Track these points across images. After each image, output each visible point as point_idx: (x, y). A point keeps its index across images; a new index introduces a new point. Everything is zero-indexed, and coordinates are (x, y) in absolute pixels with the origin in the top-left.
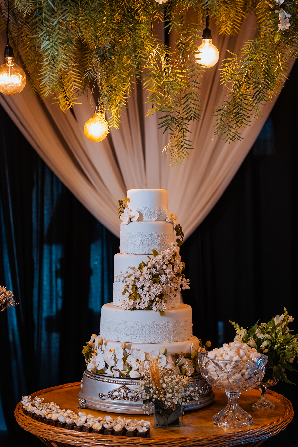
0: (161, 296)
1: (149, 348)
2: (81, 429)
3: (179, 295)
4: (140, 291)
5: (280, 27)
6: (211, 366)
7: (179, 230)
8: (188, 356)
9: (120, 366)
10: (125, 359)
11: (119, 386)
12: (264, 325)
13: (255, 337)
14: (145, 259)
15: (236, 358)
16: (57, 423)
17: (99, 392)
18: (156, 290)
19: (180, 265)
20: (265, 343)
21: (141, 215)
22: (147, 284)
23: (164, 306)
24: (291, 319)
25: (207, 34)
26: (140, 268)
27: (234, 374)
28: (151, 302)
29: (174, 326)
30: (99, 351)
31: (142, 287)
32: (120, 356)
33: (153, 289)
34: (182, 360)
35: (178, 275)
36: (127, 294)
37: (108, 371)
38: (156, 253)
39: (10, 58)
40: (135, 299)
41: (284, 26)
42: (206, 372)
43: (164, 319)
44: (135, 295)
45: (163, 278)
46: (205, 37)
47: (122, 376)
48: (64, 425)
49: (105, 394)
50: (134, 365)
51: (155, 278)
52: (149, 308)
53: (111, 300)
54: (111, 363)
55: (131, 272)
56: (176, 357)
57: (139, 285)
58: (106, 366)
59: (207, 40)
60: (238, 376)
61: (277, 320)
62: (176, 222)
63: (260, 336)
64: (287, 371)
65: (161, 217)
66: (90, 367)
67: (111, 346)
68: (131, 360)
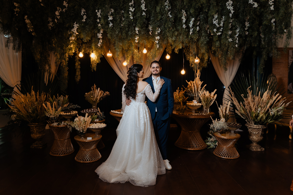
25: (145, 48)
39: (109, 51)
41: (158, 47)
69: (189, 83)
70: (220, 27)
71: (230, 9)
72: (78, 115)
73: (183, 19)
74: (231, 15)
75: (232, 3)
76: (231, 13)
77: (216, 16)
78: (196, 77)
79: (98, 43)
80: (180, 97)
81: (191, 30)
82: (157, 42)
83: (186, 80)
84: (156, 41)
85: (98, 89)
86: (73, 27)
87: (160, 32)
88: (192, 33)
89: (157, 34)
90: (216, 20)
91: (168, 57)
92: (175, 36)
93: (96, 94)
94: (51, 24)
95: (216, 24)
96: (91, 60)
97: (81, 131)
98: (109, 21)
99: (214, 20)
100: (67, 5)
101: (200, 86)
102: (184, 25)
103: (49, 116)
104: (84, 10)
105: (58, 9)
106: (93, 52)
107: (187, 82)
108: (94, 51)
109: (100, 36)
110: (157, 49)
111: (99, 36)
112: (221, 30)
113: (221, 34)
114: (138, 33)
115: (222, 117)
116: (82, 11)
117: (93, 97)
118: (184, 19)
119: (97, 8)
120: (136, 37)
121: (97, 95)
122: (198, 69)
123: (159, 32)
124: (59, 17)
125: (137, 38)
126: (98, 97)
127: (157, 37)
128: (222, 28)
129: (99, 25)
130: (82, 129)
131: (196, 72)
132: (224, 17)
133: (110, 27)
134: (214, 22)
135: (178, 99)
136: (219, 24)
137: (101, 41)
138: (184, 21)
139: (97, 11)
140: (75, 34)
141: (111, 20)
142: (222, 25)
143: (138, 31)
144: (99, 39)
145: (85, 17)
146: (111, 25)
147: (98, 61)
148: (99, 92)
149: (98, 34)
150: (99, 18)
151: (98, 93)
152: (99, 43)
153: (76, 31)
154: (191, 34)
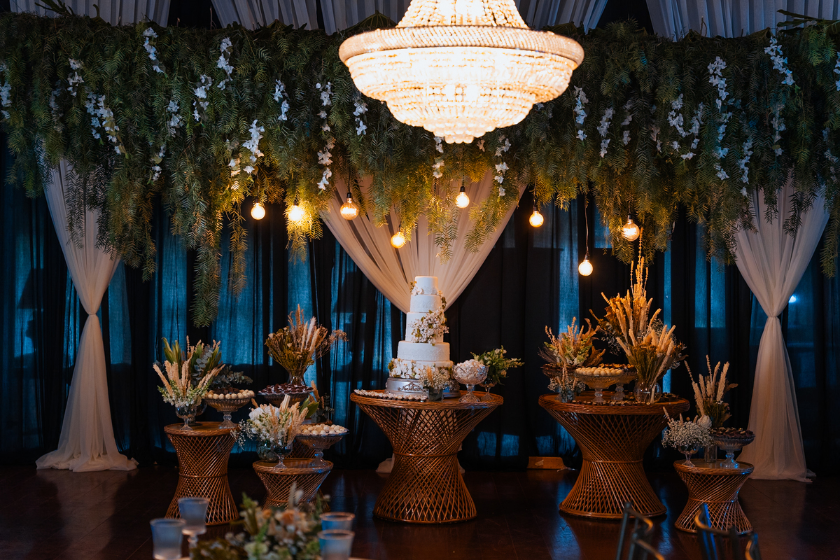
0: (433, 335)
1: (426, 364)
2: (391, 399)
3: (442, 336)
4: (422, 332)
5: (500, 194)
6: (459, 370)
7: (443, 300)
8: (447, 369)
9: (410, 372)
10: (412, 369)
11: (408, 383)
12: (489, 353)
13: (483, 359)
14: (425, 315)
15: (472, 366)
16: (378, 397)
17: (397, 387)
18: (430, 332)
19: (443, 319)
20: (489, 362)
21: (423, 290)
22: (426, 329)
23: (434, 341)
24: (505, 351)
25: (463, 189)
26: (422, 320)
27: (470, 374)
28: (428, 338)
29: (440, 352)
30: (398, 365)
31: (423, 330)
32: (410, 367)
33: (429, 331)
34: (444, 370)
35: (442, 324)
36: (414, 334)
37: (403, 376)
38: (431, 312)
39: (350, 199)
40: (419, 336)
41: (502, 193)
42: (456, 374)
43: (434, 348)
44: (419, 335)
45: (434, 326)
46: (461, 191)
47: (411, 378)
48: (382, 398)
49: (401, 387)
50: (417, 372)
51: (430, 326)
52: (426, 342)
53: (404, 339)
54: (405, 371)
55: (417, 322)
56: (440, 368)
57: (421, 329)
58: (402, 374)
59: (463, 193)
60: (472, 375)
61: (497, 351)
62: (442, 296)
63: (486, 358)
64: (500, 378)
65: (434, 292)
66: (393, 374)
67: (404, 362)
68: (416, 369)
69: (610, 302)
70: (692, 137)
71: (717, 85)
72: (255, 403)
73: (577, 115)
74: (720, 104)
75: (723, 68)
76: (720, 98)
77: (677, 104)
78: (635, 282)
79: (319, 178)
80: (578, 350)
81: (605, 144)
82: (500, 179)
83: (602, 293)
84: (496, 178)
85: (309, 323)
86: (248, 136)
87: (508, 148)
88: (606, 152)
89: (498, 154)
90: (677, 115)
91: (536, 220)
92: (556, 162)
93: (303, 337)
94: (175, 122)
95: (679, 128)
96: (290, 228)
97: (280, 443)
98: (358, 117)
99: (672, 116)
100: (230, 70)
101: (643, 313)
102: (580, 132)
103: (172, 404)
104: (282, 86)
105: (203, 81)
106: (297, 205)
107: (605, 298)
108: (302, 202)
109: (326, 159)
110: (498, 201)
111: (323, 159)
112: (694, 146)
113: (694, 156)
114: (441, 151)
115: (702, 411)
116: (277, 90)
117: (293, 345)
118: (582, 112)
119: (320, 76)
120: (435, 163)
121: (306, 339)
122: (642, 255)
123: (505, 149)
124: (207, 104)
125: (438, 166)
126: (309, 346)
127: (500, 165)
128: (696, 140)
129: (327, 128)
130: (283, 438)
131: (635, 267)
132: (701, 107)
133: (359, 133)
134: (673, 122)
135: (572, 356)
136: (687, 126)
137: (328, 173)
138: (580, 120)
139: (318, 86)
140: (256, 156)
141: (361, 116)
142: (695, 129)
143: (441, 145)
144: (323, 167)
145: (285, 107)
146: (362, 128)
147: (314, 234)
148: (313, 332)
149: (319, 154)
150: (328, 110)
151: (310, 333)
152: (321, 179)
153: (256, 147)
154: (602, 155)
